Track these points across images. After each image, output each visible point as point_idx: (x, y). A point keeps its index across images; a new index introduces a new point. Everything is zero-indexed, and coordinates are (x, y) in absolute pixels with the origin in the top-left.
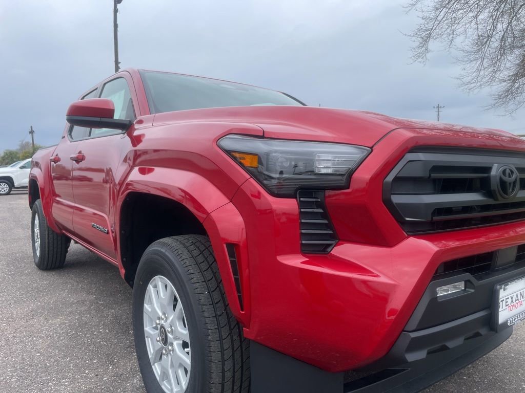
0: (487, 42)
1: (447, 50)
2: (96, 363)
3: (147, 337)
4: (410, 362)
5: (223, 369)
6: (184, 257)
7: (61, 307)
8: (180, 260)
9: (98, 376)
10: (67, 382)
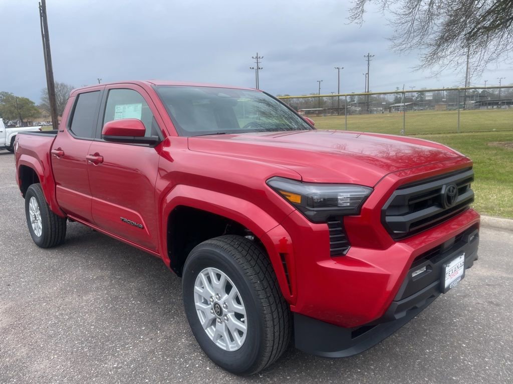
0: (416, 6)
1: (381, 12)
2: (145, 329)
3: (198, 310)
4: (397, 320)
5: (274, 331)
6: (237, 257)
7: (86, 284)
8: (235, 259)
9: (153, 340)
10: (130, 346)
